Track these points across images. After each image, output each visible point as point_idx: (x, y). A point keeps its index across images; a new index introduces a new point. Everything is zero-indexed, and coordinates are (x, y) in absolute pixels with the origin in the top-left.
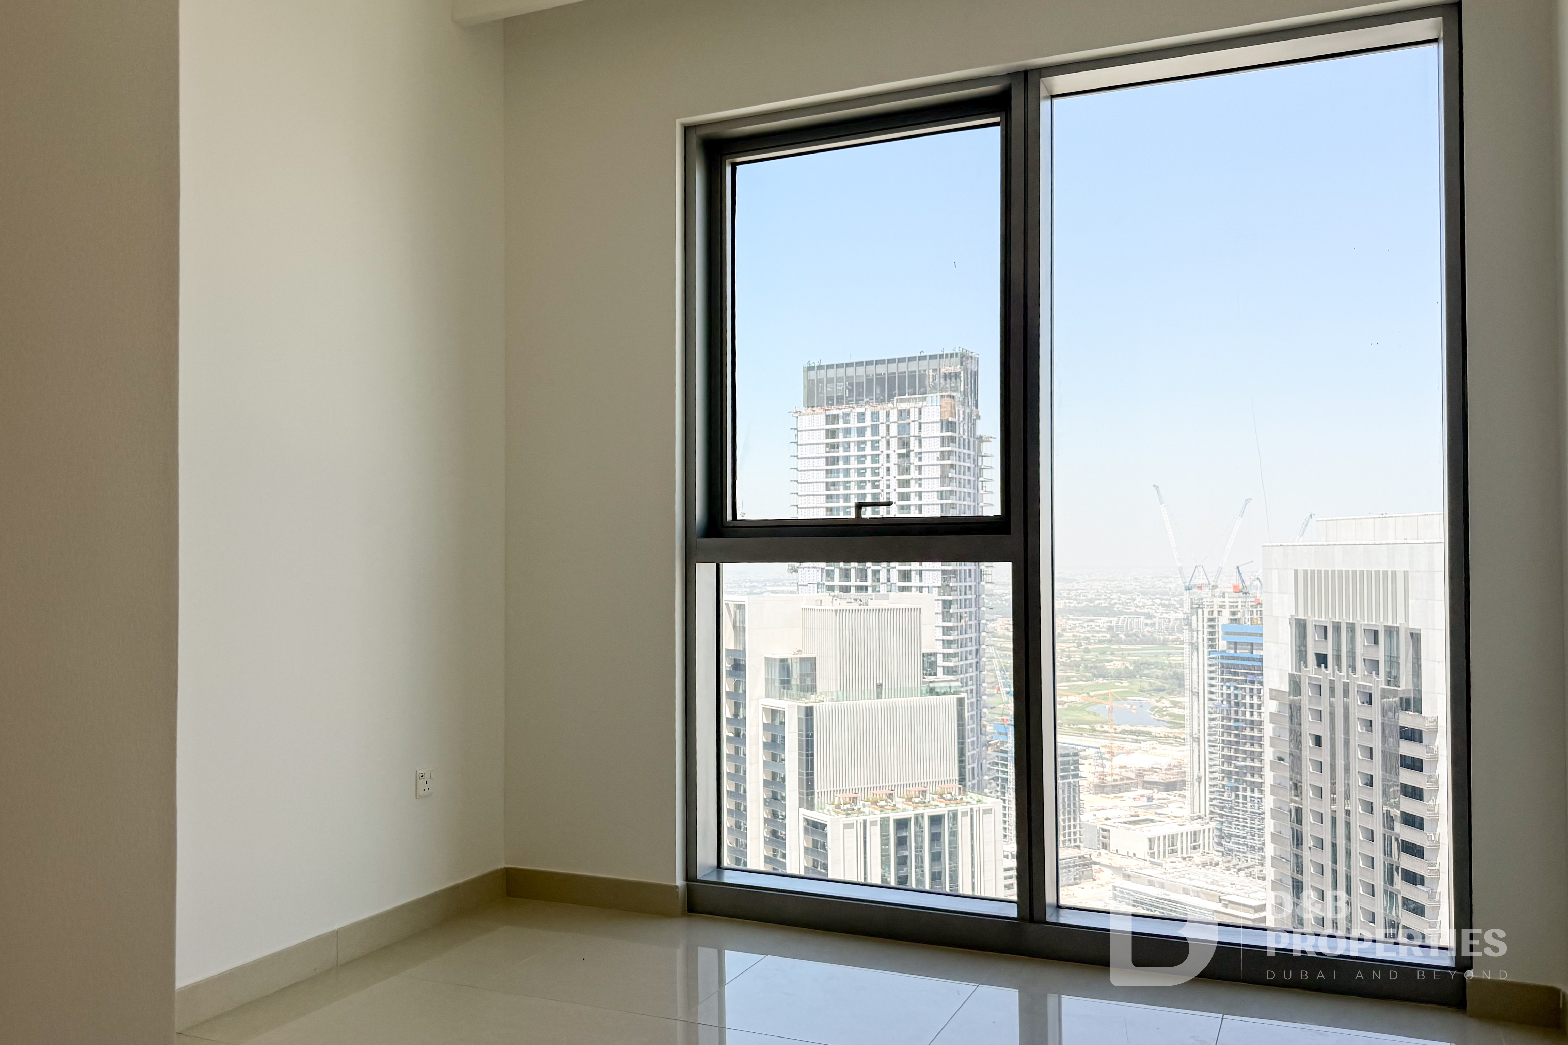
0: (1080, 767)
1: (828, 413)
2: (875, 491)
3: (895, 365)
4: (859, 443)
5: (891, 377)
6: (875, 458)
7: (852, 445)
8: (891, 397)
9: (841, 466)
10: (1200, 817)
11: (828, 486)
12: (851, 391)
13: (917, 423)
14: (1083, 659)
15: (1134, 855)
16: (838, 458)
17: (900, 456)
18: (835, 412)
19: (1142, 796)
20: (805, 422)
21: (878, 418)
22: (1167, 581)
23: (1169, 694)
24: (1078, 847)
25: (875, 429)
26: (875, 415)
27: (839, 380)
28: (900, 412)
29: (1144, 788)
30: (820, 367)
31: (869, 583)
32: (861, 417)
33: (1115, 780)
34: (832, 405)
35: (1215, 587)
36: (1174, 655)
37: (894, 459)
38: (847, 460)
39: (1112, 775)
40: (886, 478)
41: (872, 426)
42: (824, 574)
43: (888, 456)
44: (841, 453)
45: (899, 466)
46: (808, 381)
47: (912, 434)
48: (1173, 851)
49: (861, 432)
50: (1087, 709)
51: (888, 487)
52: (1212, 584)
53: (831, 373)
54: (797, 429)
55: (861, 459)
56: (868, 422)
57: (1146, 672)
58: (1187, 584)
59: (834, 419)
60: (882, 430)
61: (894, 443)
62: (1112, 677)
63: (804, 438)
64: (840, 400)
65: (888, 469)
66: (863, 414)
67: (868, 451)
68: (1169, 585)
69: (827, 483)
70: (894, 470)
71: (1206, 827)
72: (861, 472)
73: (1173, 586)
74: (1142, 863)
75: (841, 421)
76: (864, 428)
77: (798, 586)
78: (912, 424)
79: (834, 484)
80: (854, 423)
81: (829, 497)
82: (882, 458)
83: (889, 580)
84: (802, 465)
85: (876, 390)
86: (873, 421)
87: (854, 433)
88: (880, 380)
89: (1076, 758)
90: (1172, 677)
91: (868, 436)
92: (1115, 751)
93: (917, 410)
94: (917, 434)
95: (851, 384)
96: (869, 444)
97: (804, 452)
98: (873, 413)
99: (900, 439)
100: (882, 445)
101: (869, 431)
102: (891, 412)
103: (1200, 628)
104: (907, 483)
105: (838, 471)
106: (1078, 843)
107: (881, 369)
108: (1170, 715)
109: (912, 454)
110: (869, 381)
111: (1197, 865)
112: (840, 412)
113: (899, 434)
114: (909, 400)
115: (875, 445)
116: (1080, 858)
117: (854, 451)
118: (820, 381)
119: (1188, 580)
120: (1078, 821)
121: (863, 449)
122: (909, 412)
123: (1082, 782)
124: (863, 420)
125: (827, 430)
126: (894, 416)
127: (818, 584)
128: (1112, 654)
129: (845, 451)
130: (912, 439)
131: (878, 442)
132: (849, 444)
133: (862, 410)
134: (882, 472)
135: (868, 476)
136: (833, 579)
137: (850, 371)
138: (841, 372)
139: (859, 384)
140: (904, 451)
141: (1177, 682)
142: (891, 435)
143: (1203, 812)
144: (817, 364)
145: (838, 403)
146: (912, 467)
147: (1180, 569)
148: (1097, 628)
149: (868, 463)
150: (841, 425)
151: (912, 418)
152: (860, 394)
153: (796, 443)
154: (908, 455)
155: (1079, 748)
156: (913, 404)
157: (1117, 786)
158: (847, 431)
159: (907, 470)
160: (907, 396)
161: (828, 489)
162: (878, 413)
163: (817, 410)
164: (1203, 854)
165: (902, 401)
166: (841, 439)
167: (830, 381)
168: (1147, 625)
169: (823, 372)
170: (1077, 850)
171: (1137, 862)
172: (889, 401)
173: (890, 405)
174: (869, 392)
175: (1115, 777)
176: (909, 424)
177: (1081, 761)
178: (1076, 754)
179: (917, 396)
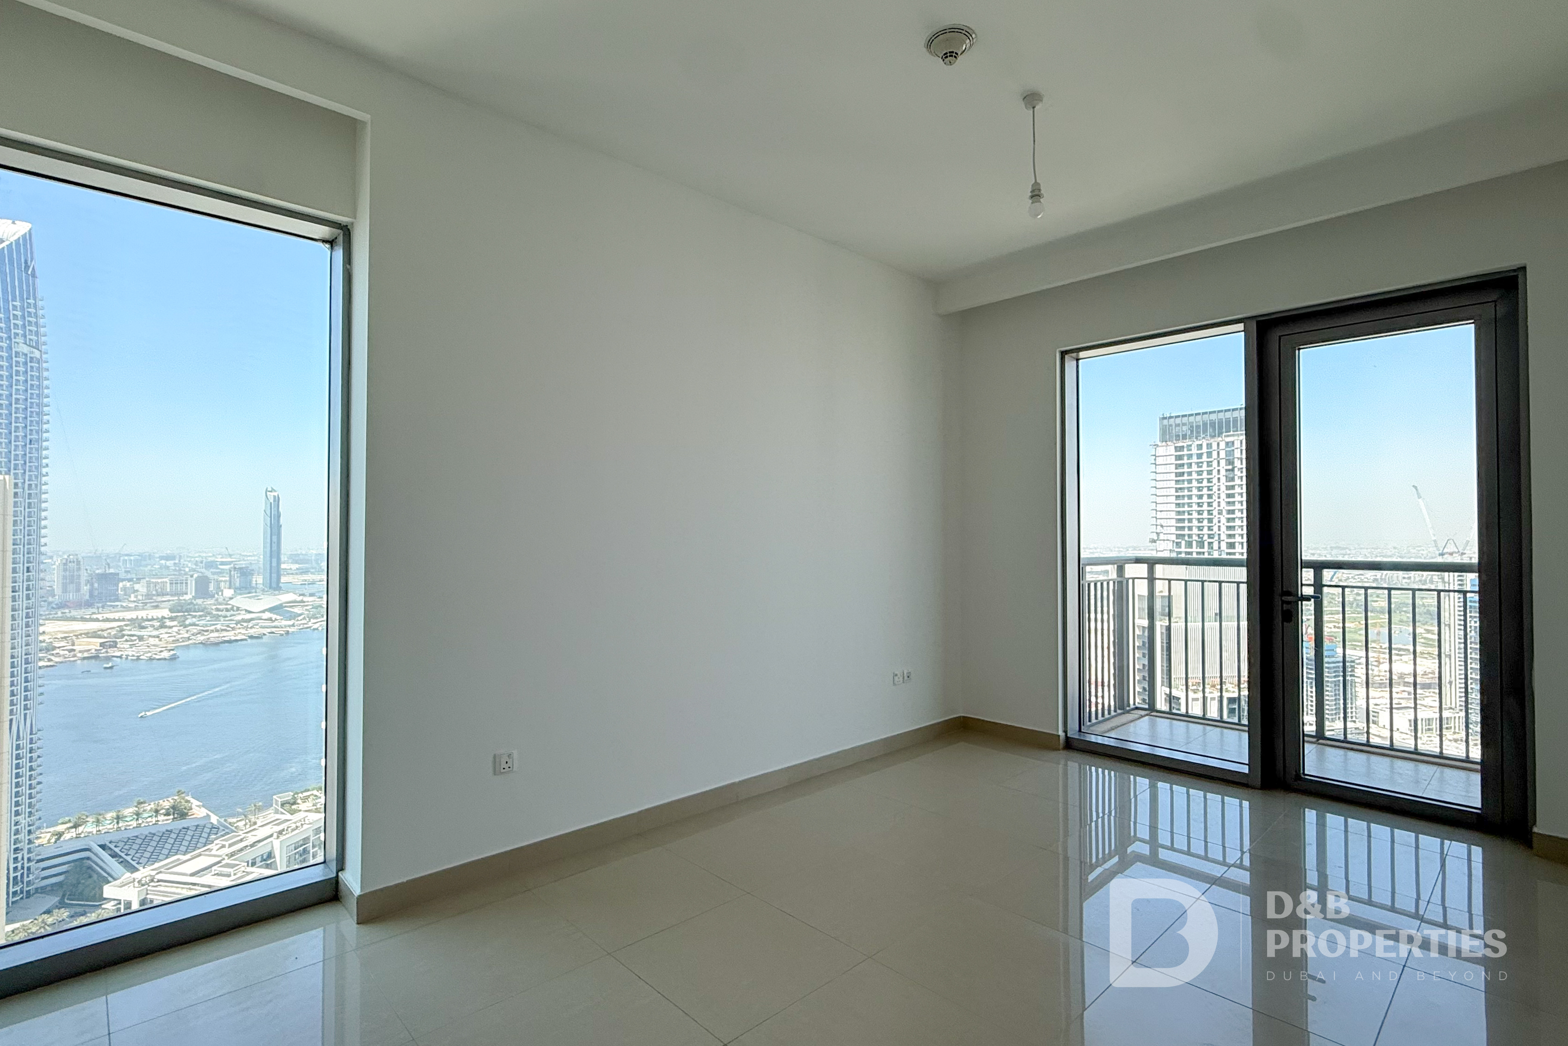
0: (1356, 670)
1: (1176, 445)
2: (1210, 492)
3: (1230, 413)
4: (1197, 463)
5: (1220, 422)
6: (1210, 472)
7: (1193, 464)
8: (1220, 434)
9: (1186, 477)
10: (1451, 708)
11: (1177, 490)
12: (1192, 432)
13: (1239, 450)
14: (1355, 599)
15: (1398, 729)
16: (1183, 473)
17: (1227, 470)
18: (1180, 444)
19: (1404, 691)
20: (1161, 451)
21: (1211, 447)
22: (1419, 549)
23: (1424, 624)
24: (1354, 722)
25: (1209, 454)
26: (1209, 446)
27: (1184, 424)
28: (1227, 443)
29: (1404, 686)
30: (1171, 417)
31: (1206, 549)
32: (1200, 447)
33: (1381, 680)
34: (1179, 440)
35: (1463, 554)
36: (1426, 598)
37: (1223, 472)
38: (1190, 474)
39: (1379, 676)
40: (1217, 484)
41: (1207, 452)
42: (1175, 544)
43: (1219, 471)
44: (1186, 469)
45: (1226, 476)
46: (1163, 426)
47: (1236, 456)
48: (1429, 730)
49: (1200, 456)
50: (1359, 632)
51: (1219, 490)
52: (1461, 551)
53: (1178, 421)
54: (1155, 455)
55: (1199, 473)
56: (1205, 450)
57: (1404, 609)
58: (1441, 552)
59: (1181, 448)
60: (1215, 454)
61: (1223, 462)
62: (1378, 612)
63: (1160, 461)
64: (1184, 437)
65: (1219, 479)
66: (1201, 445)
67: (1205, 467)
68: (1422, 552)
69: (1176, 488)
70: (1223, 479)
71: (1457, 715)
72: (1200, 481)
73: (1425, 552)
74: (1404, 736)
75: (1185, 449)
76: (1202, 454)
77: (1157, 551)
78: (1236, 451)
79: (1180, 489)
80: (1194, 451)
81: (1177, 497)
82: (1215, 472)
83: (1219, 548)
84: (1159, 477)
85: (1209, 430)
86: (1207, 449)
87: (1195, 457)
88: (1213, 424)
89: (1353, 664)
90: (1425, 613)
91: (1205, 458)
92: (1381, 661)
93: (1239, 441)
94: (1239, 456)
95: (1192, 427)
96: (1205, 464)
97: (1160, 469)
98: (1207, 444)
99: (1226, 460)
100: (1215, 464)
101: (1205, 456)
102: (1220, 443)
103: (1451, 581)
104: (1233, 487)
105: (1183, 481)
106: (1354, 719)
107: (1213, 417)
108: (1425, 638)
109: (1236, 469)
110: (1205, 424)
111: (1450, 740)
112: (1185, 445)
113: (1226, 456)
114: (1233, 435)
115: (1209, 464)
116: (1356, 729)
117: (1194, 468)
118: (1171, 425)
119: (1442, 549)
120: (1354, 705)
121: (1201, 467)
122: (1233, 443)
123: (1357, 680)
124: (1201, 449)
125: (1176, 456)
126: (1222, 445)
127: (1170, 550)
128: (1378, 596)
129: (1188, 468)
130: (1236, 460)
131: (1211, 462)
132: (1191, 464)
133: (1200, 442)
134: (1215, 481)
135: (1205, 483)
136: (1180, 547)
137: (1192, 419)
138: (1185, 420)
139: (1198, 427)
140: (1230, 467)
141: (1430, 617)
142: (1221, 457)
143: (1453, 706)
144: (1168, 416)
145: (1183, 439)
146: (1236, 478)
147: (1435, 541)
148: (1366, 580)
149: (1205, 475)
150: (1185, 452)
151: (1236, 446)
152: (1198, 432)
153: (1155, 464)
154: (1233, 470)
155: (1355, 658)
156: (1236, 438)
157: (1383, 683)
158: (1190, 456)
159: (1233, 479)
160: (1232, 433)
161: (1177, 491)
162: (1211, 444)
163: (1169, 443)
164: (1455, 733)
165: (1228, 436)
166: (1185, 461)
167: (1177, 425)
168: (1404, 578)
169: (1172, 420)
170: (1353, 723)
171: (1401, 734)
172: (1219, 436)
173: (1220, 439)
174: (1205, 431)
175: (1381, 678)
176: (1233, 450)
177: (1356, 666)
178: (1353, 662)
179: (1239, 433)
